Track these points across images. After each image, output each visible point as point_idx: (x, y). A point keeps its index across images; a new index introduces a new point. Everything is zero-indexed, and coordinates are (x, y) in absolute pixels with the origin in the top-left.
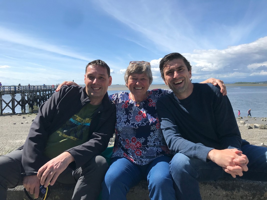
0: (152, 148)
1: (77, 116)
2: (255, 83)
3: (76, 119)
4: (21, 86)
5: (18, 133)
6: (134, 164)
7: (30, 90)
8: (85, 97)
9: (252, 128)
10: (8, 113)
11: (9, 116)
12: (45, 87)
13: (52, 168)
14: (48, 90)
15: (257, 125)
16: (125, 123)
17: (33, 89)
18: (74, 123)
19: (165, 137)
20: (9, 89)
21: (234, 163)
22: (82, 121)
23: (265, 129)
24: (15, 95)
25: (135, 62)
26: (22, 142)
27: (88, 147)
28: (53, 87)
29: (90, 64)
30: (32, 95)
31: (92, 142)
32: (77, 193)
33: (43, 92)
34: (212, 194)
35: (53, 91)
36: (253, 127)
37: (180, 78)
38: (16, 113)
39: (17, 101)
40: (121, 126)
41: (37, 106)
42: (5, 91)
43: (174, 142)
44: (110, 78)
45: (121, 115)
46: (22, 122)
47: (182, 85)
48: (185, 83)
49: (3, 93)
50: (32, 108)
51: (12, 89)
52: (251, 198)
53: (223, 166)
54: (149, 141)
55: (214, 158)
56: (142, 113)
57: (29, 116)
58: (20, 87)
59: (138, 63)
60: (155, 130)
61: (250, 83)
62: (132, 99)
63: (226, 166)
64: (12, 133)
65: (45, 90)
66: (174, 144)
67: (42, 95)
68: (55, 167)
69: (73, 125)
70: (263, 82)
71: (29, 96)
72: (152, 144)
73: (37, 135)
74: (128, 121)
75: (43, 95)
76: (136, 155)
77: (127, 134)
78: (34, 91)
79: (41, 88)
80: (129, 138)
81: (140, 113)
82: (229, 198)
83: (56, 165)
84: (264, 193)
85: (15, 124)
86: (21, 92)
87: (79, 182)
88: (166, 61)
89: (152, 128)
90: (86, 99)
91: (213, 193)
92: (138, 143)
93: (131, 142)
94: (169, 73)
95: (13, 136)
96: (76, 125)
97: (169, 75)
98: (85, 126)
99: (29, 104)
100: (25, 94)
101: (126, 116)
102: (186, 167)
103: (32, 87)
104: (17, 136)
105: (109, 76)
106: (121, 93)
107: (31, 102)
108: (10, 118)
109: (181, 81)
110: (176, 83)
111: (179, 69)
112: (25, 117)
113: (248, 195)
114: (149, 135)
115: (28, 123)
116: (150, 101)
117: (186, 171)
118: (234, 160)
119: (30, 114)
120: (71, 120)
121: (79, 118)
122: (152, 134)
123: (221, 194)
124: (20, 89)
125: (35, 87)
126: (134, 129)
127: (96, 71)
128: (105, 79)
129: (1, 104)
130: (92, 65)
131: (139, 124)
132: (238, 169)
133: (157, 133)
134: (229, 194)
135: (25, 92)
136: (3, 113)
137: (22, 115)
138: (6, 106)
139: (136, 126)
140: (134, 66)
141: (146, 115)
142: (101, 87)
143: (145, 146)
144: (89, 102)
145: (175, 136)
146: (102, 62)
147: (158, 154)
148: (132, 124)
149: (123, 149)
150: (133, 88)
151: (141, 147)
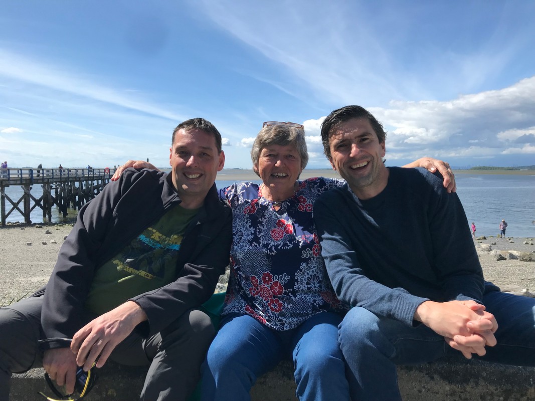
0: (303, 296)
1: (154, 231)
2: (512, 169)
3: (152, 237)
4: (43, 170)
5: (36, 263)
6: (266, 327)
7: (61, 178)
8: (170, 193)
9: (506, 259)
10: (16, 223)
11: (19, 229)
12: (91, 171)
13: (101, 331)
14: (98, 178)
15: (515, 253)
16: (251, 243)
17: (66, 176)
18: (147, 245)
19: (330, 273)
20: (18, 176)
21: (469, 329)
22: (164, 240)
23: (530, 260)
24: (31, 186)
25: (274, 123)
26: (45, 281)
27: (175, 293)
28: (107, 171)
29: (181, 126)
30: (66, 187)
31: (182, 283)
32: (151, 384)
33: (86, 182)
34: (423, 390)
35: (107, 180)
36: (507, 257)
37: (363, 158)
38: (32, 223)
39: (34, 199)
40: (241, 249)
41: (75, 209)
42: (11, 179)
43: (348, 284)
44: (221, 154)
45: (242, 229)
46: (44, 242)
47: (366, 172)
48: (373, 166)
49: (7, 182)
50: (65, 214)
51: (26, 175)
52: (502, 398)
53: (447, 335)
54: (297, 281)
55: (427, 318)
56: (284, 223)
57: (57, 229)
58: (41, 171)
59: (279, 124)
60: (310, 259)
61: (502, 168)
62: (265, 195)
63: (453, 336)
64: (24, 263)
65: (91, 177)
66: (349, 287)
67: (84, 188)
68: (107, 331)
69: (146, 249)
71: (59, 190)
72: (304, 287)
73: (73, 268)
74: (256, 239)
75: (87, 188)
76: (270, 311)
77: (252, 266)
78: (70, 180)
79: (83, 174)
80: (256, 274)
81: (280, 224)
82: (457, 398)
84: (527, 390)
85: (30, 244)
86: (43, 181)
87: (156, 362)
88: (335, 122)
89: (305, 255)
90: (171, 196)
91: (424, 387)
92: (276, 283)
93: (260, 282)
94: (341, 146)
95: (26, 268)
96: (151, 249)
97: (340, 152)
98: (168, 250)
99: (59, 205)
100: (51, 185)
101: (252, 230)
102: (371, 334)
104: (33, 269)
105: (220, 152)
106: (244, 184)
107: (63, 202)
108: (19, 233)
109: (365, 163)
110: (355, 167)
111: (362, 140)
112: (50, 231)
113: (495, 392)
114: (298, 268)
115: (56, 243)
116: (302, 200)
117: (371, 344)
118: (469, 324)
119: (60, 226)
120: (142, 237)
121: (157, 235)
122: (303, 266)
123: (441, 391)
124: (41, 175)
126: (268, 256)
127: (194, 140)
128: (212, 158)
129: (4, 205)
130: (186, 128)
131: (278, 245)
132: (477, 342)
133: (314, 265)
134: (457, 390)
135: (51, 180)
136: (6, 223)
137: (45, 227)
138: (13, 209)
139: (271, 250)
140: (271, 129)
141: (292, 229)
142: (203, 173)
143: (290, 292)
144: (179, 202)
145: (351, 272)
146: (205, 122)
147: (314, 309)
148: (265, 246)
149: (245, 297)
150: (269, 175)
151: (280, 293)
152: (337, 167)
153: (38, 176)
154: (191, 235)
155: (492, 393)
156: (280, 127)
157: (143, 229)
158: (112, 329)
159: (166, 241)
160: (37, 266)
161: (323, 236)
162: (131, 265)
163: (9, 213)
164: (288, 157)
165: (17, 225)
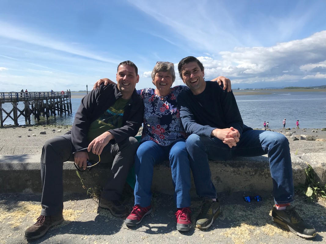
0: (173, 133)
1: (113, 108)
2: (309, 88)
3: (112, 111)
5: (26, 147)
6: (159, 145)
7: (35, 97)
8: (118, 93)
9: (298, 140)
10: (9, 125)
11: (12, 129)
12: (53, 93)
13: (98, 142)
14: (57, 98)
15: (304, 136)
16: (152, 113)
17: (38, 97)
18: (110, 114)
19: (183, 123)
20: (9, 97)
21: (229, 136)
22: (117, 112)
23: (312, 140)
24: (17, 103)
25: (161, 62)
27: (123, 130)
28: (62, 93)
29: (121, 64)
30: (38, 103)
31: (126, 127)
32: (115, 164)
33: (50, 100)
34: (222, 170)
35: (63, 99)
36: (300, 138)
38: (19, 125)
39: (20, 111)
40: (148, 116)
41: (44, 116)
42: (5, 99)
43: (189, 126)
44: (138, 76)
46: (29, 135)
48: (199, 81)
49: (3, 100)
50: (39, 119)
51: (14, 96)
52: (254, 173)
53: (222, 139)
54: (170, 127)
55: (216, 134)
56: (165, 105)
57: (35, 128)
58: (23, 94)
59: (163, 63)
60: (175, 119)
61: (303, 88)
62: (157, 93)
63: (224, 139)
64: (19, 147)
65: (53, 97)
66: (189, 127)
67: (49, 104)
68: (100, 142)
69: (110, 115)
70: (318, 87)
71: (34, 105)
72: (173, 130)
73: (82, 122)
74: (154, 112)
75: (51, 103)
76: (160, 139)
77: (152, 122)
78: (40, 99)
79: (48, 95)
80: (154, 125)
81: (164, 105)
82: (236, 174)
83: (100, 141)
85: (20, 137)
86: (24, 99)
87: (117, 156)
89: (173, 117)
90: (119, 94)
92: (162, 129)
93: (156, 128)
95: (21, 150)
96: (112, 115)
97: (186, 76)
98: (119, 116)
99: (34, 114)
100: (29, 102)
101: (152, 108)
102: (197, 142)
103: (37, 94)
104: (25, 150)
105: (137, 75)
106: (149, 89)
107: (37, 112)
108: (13, 131)
109: (196, 80)
110: (192, 82)
112: (31, 129)
113: (251, 171)
114: (171, 122)
115: (36, 136)
116: (172, 95)
117: (197, 145)
119: (36, 126)
120: (108, 111)
121: (114, 110)
122: (173, 121)
123: (229, 171)
124: (23, 96)
125: (41, 93)
126: (159, 118)
127: (126, 69)
128: (134, 77)
129: (2, 114)
130: (123, 64)
131: (163, 114)
133: (177, 121)
134: (236, 170)
135: (29, 99)
136: (4, 125)
137: (27, 127)
138: (7, 117)
139: (160, 116)
140: (160, 65)
141: (168, 107)
142: (130, 83)
143: (167, 132)
144: (122, 96)
145: (190, 122)
146: (131, 62)
147: (177, 137)
148: (157, 114)
149: (150, 134)
150: (159, 84)
151: (164, 132)
152: (185, 82)
153: (21, 96)
154: (127, 110)
155: (250, 171)
156: (164, 64)
157: (108, 107)
158: (102, 141)
159: (118, 112)
160: (27, 148)
161: (180, 109)
162: (104, 121)
163: (5, 120)
164: (167, 77)
165: (10, 126)
